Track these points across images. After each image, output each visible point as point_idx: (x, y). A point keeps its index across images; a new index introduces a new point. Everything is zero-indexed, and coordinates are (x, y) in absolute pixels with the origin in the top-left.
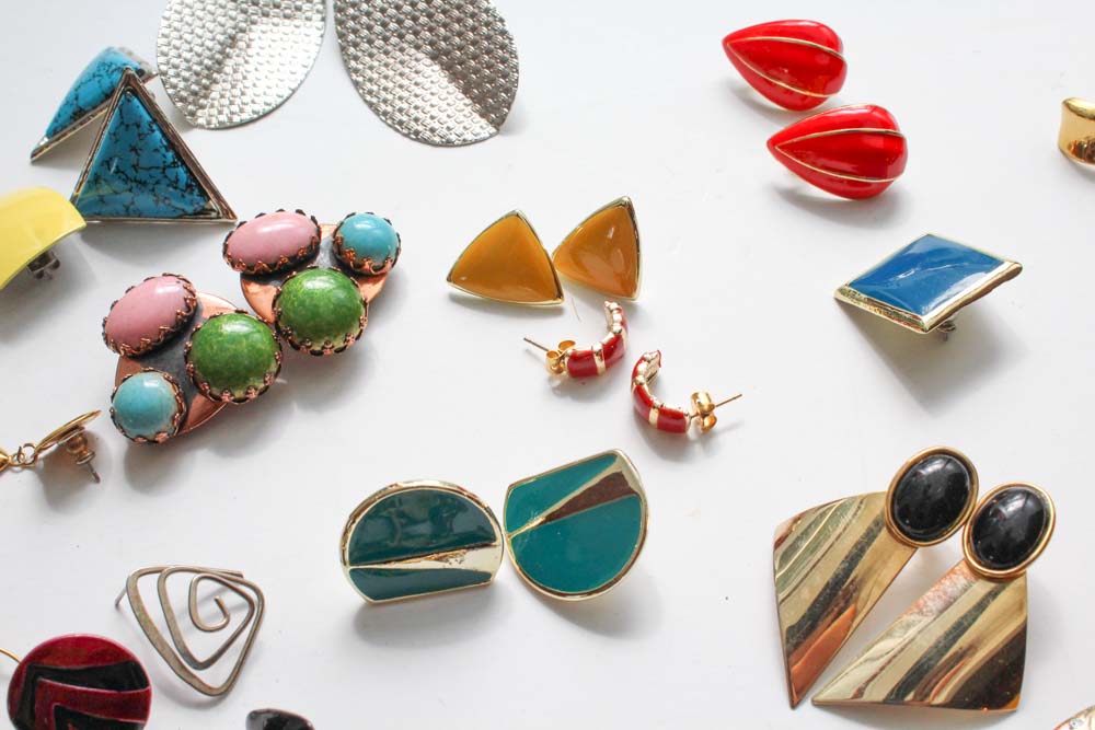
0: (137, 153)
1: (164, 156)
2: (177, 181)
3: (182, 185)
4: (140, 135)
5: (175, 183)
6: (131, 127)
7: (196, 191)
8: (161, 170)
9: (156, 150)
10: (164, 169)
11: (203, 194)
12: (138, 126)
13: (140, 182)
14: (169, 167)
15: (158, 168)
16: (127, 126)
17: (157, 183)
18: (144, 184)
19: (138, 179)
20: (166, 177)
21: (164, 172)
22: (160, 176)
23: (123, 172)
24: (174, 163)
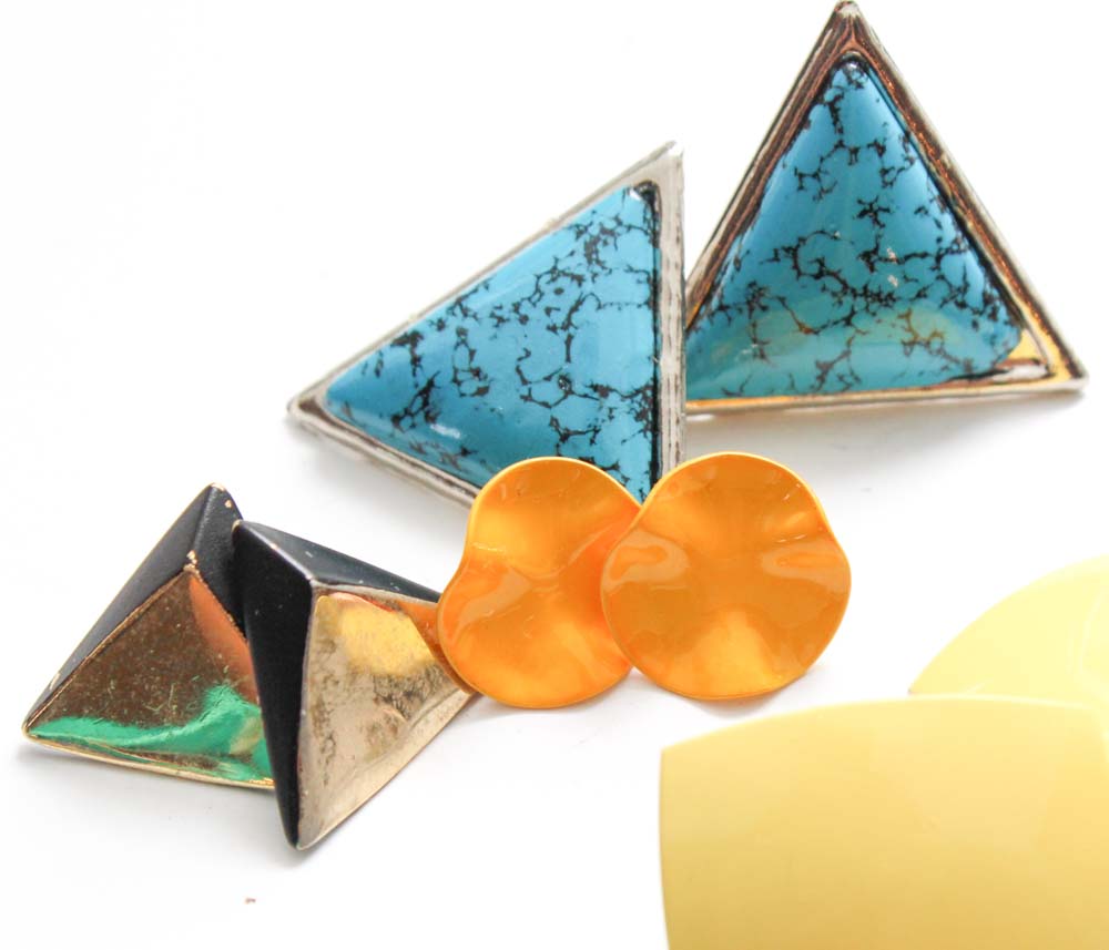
0: (876, 221)
1: (939, 225)
2: (965, 288)
3: (974, 298)
4: (885, 172)
5: (957, 296)
6: (862, 155)
7: (1003, 313)
8: (931, 261)
9: (921, 210)
10: (939, 258)
11: (1016, 319)
12: (881, 149)
13: (878, 297)
14: (949, 251)
15: (924, 255)
16: (855, 151)
17: (921, 295)
18: (887, 299)
19: (873, 288)
20: (942, 277)
21: (937, 267)
22: (928, 277)
23: (835, 275)
24: (955, 241)
